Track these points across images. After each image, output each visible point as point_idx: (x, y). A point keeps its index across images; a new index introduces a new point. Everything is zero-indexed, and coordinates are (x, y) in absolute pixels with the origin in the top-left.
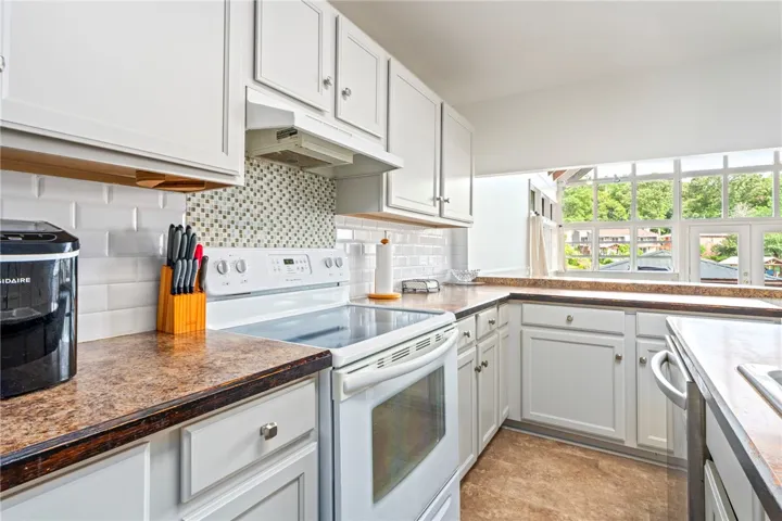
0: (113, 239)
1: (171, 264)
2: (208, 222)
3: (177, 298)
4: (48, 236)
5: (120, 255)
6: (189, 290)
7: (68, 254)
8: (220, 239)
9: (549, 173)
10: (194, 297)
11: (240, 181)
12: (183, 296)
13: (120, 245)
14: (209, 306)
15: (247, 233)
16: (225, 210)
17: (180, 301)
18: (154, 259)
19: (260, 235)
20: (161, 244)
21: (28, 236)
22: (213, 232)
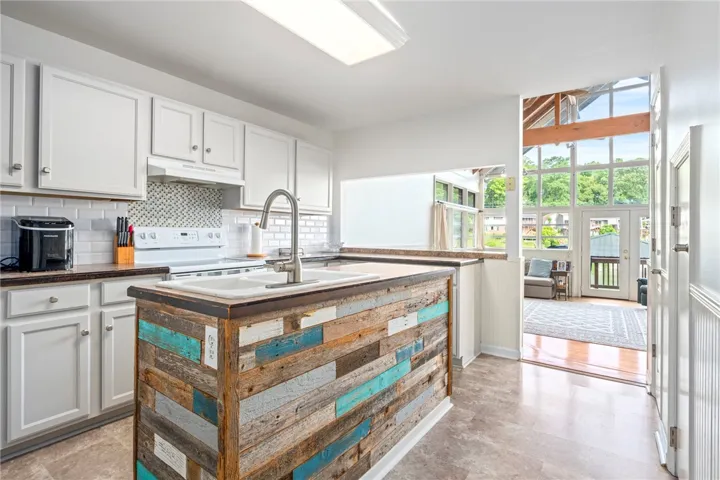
0: (94, 223)
1: (118, 234)
2: (139, 215)
3: (119, 248)
4: (63, 223)
5: (96, 230)
6: (125, 245)
7: (70, 228)
8: (146, 223)
9: (474, 171)
10: (128, 249)
11: (144, 198)
12: (123, 248)
13: (96, 225)
14: (136, 253)
15: (162, 220)
16: (149, 209)
17: (122, 251)
18: (112, 232)
19: (169, 221)
20: (115, 224)
21: (58, 223)
22: (142, 220)
